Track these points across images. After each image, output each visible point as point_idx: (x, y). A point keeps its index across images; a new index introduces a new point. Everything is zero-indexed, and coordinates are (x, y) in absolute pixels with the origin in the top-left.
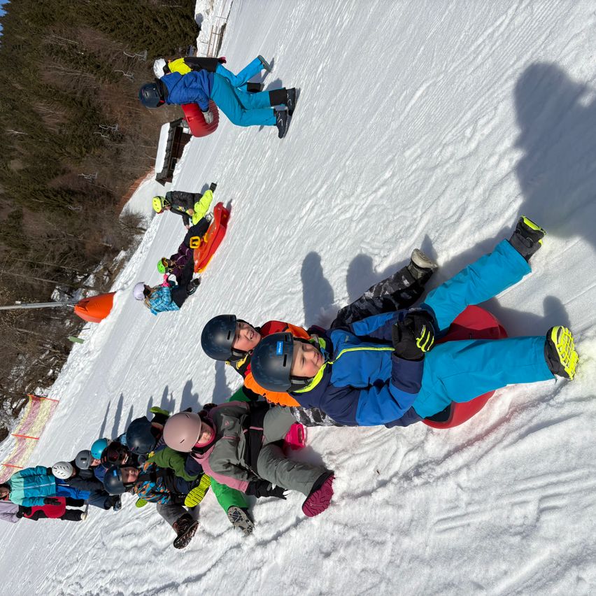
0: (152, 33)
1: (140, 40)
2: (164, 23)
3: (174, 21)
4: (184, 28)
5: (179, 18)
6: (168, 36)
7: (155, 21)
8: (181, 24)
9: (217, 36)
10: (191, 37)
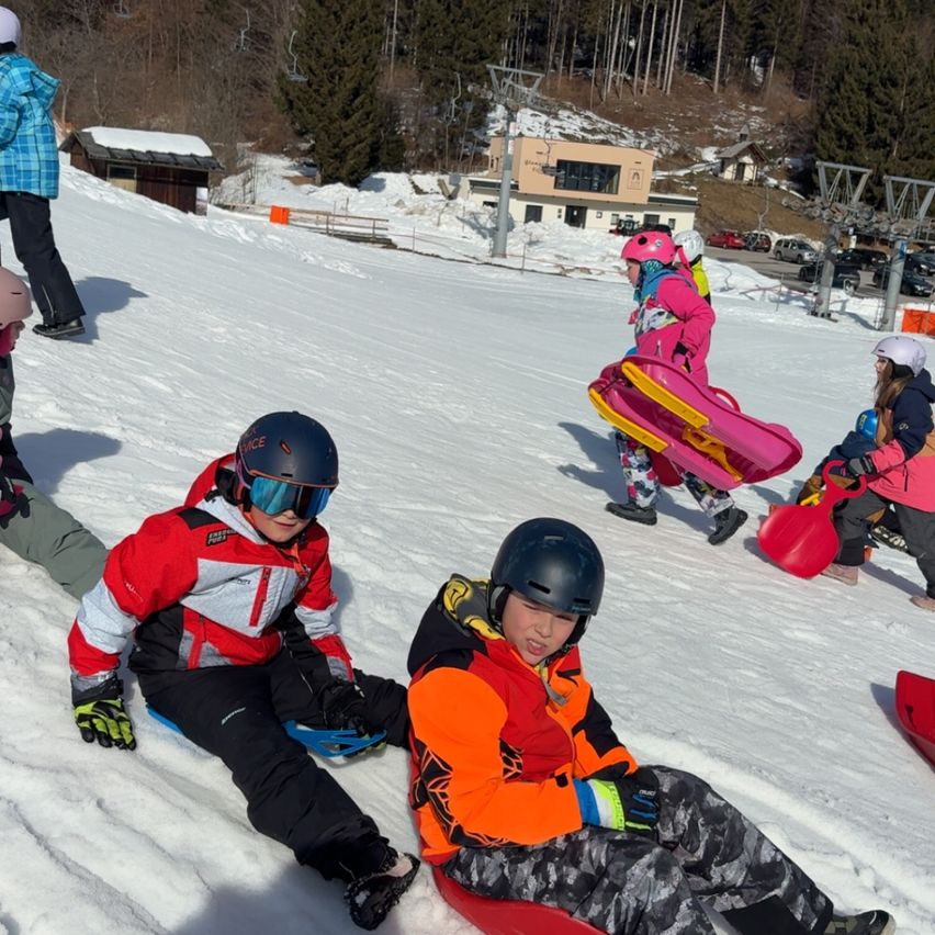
0: (330, 85)
1: (313, 63)
2: (354, 112)
3: (362, 130)
4: (351, 154)
5: (369, 141)
6: (332, 121)
7: (356, 93)
8: (358, 147)
9: (371, 231)
10: (338, 169)
